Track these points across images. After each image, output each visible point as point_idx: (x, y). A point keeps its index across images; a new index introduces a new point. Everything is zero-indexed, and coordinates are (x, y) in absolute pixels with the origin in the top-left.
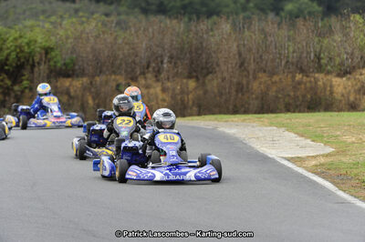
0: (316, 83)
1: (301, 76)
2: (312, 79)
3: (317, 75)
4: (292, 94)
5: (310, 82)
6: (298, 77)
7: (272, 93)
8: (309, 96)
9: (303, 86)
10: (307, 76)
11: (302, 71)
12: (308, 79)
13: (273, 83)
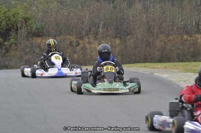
0: (196, 40)
1: (186, 36)
2: (194, 38)
3: (197, 36)
4: (181, 47)
5: (193, 40)
6: (185, 37)
7: (168, 47)
8: (192, 49)
9: (188, 43)
10: (191, 37)
11: (187, 33)
12: (192, 38)
13: (169, 41)
